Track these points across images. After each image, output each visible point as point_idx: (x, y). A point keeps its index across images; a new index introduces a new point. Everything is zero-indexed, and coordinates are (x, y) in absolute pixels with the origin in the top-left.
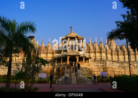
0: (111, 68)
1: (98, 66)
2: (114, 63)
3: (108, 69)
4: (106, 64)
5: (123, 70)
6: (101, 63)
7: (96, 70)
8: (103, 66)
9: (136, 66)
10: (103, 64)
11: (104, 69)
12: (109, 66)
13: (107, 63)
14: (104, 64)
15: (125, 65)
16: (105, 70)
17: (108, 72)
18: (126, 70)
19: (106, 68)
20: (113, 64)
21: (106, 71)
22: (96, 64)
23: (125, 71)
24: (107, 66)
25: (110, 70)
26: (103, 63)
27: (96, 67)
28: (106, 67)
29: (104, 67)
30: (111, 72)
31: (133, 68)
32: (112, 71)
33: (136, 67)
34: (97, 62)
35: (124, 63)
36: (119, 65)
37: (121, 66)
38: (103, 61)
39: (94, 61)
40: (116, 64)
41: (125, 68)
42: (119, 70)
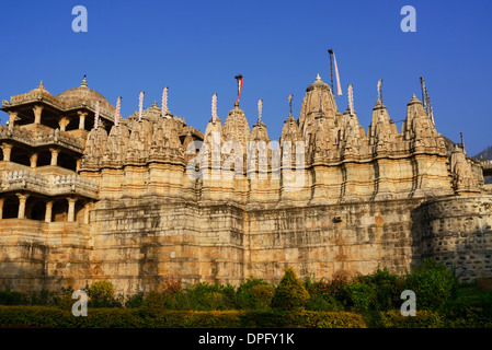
0: (176, 243)
1: (122, 233)
2: (220, 214)
3: (164, 250)
4: (156, 222)
5: (292, 255)
6: (135, 220)
7: (113, 255)
8: (143, 233)
9: (370, 230)
10: (142, 226)
11: (144, 248)
12: (168, 234)
13: (163, 220)
14: (149, 225)
15: (308, 224)
16: (149, 255)
17: (160, 266)
18: (311, 255)
19: (156, 245)
20: (213, 224)
21: (151, 261)
22: (113, 223)
23: (303, 259)
24: (162, 234)
25: (173, 255)
26: (145, 220)
27: (112, 241)
28: (156, 239)
29: (147, 241)
30: (177, 265)
31: (353, 240)
32: (181, 262)
33: (372, 236)
34: (121, 214)
35: (302, 215)
36: (273, 228)
37: (287, 231)
38: (145, 208)
39: (110, 211)
40: (228, 219)
41: (304, 245)
42: (275, 256)
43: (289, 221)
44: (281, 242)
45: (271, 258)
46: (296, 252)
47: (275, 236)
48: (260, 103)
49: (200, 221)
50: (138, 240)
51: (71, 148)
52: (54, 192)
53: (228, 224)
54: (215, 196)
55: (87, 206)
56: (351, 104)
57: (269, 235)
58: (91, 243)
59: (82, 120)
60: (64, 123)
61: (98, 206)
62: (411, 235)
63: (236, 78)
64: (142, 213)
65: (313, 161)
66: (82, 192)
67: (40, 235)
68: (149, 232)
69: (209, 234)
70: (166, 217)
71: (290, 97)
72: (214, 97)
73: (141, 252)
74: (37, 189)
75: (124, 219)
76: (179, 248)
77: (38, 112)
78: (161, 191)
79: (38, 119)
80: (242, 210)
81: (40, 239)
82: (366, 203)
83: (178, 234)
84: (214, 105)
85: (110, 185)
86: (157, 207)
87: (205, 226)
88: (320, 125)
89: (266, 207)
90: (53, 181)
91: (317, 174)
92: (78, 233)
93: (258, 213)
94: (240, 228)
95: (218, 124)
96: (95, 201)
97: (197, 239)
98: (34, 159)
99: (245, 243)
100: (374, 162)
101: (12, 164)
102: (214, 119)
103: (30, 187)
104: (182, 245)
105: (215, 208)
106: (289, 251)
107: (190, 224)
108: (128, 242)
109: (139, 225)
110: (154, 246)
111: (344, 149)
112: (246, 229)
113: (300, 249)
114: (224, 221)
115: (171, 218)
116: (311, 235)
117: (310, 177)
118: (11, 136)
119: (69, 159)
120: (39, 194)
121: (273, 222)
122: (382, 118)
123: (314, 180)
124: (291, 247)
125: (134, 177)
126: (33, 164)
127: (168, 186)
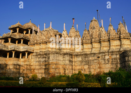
0: (54, 64)
1: (40, 61)
2: (66, 56)
3: (51, 66)
4: (49, 58)
5: (86, 67)
6: (43, 58)
7: (38, 67)
8: (45, 61)
9: (108, 60)
10: (45, 59)
11: (46, 65)
12: (52, 61)
13: (50, 58)
14: (47, 59)
15: (91, 58)
16: (47, 67)
17: (50, 70)
18: (91, 67)
19: (49, 64)
20: (64, 59)
21: (47, 69)
22: (37, 59)
23: (89, 68)
24: (50, 61)
25: (53, 67)
26: (46, 58)
27: (37, 64)
28: (49, 63)
29: (46, 63)
30: (54, 70)
31: (103, 63)
32: (55, 69)
33: (108, 61)
34: (40, 56)
35: (89, 56)
36: (81, 59)
37: (85, 60)
38: (46, 54)
39: (37, 55)
40: (68, 57)
41: (89, 64)
42: (81, 67)
43: (85, 57)
44: (83, 64)
45: (80, 68)
46: (87, 66)
47: (81, 62)
48: (77, 25)
49: (61, 58)
50: (44, 63)
51: (27, 39)
52: (22, 50)
53: (68, 59)
54: (65, 51)
55: (31, 54)
56: (102, 25)
57: (80, 61)
58: (32, 64)
59: (29, 31)
60: (25, 32)
61: (34, 54)
62: (120, 61)
63: (73, 19)
64: (45, 56)
65: (92, 41)
66: (29, 50)
67: (19, 62)
68: (47, 61)
69: (63, 61)
70: (51, 57)
71: (85, 23)
72: (64, 24)
73: (45, 66)
74: (17, 50)
75: (40, 57)
76: (55, 65)
77: (18, 29)
78: (50, 50)
79: (18, 31)
80: (72, 55)
81: (18, 63)
82: (107, 52)
83: (55, 61)
84: (64, 26)
85: (37, 48)
86: (49, 54)
87: (62, 59)
88: (94, 31)
89: (79, 54)
90: (22, 48)
91: (93, 45)
92: (28, 61)
93: (77, 55)
94: (72, 59)
95: (66, 31)
96: (33, 53)
97: (60, 63)
98: (17, 42)
99: (73, 64)
100: (109, 41)
101: (11, 43)
102: (64, 30)
103: (15, 49)
104: (56, 64)
105: (65, 54)
106: (85, 66)
107: (58, 59)
108: (41, 64)
109: (44, 59)
110: (48, 65)
111: (100, 37)
112: (74, 60)
113: (88, 65)
114: (67, 58)
115: (52, 57)
116: (91, 61)
117: (91, 45)
118: (11, 36)
119: (26, 42)
120: (18, 51)
121: (81, 58)
122: (111, 28)
123: (92, 46)
124: (86, 65)
125: (43, 46)
126: (17, 43)
127: (52, 48)
